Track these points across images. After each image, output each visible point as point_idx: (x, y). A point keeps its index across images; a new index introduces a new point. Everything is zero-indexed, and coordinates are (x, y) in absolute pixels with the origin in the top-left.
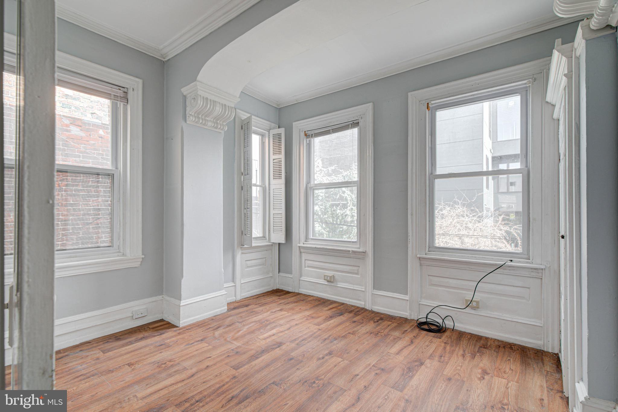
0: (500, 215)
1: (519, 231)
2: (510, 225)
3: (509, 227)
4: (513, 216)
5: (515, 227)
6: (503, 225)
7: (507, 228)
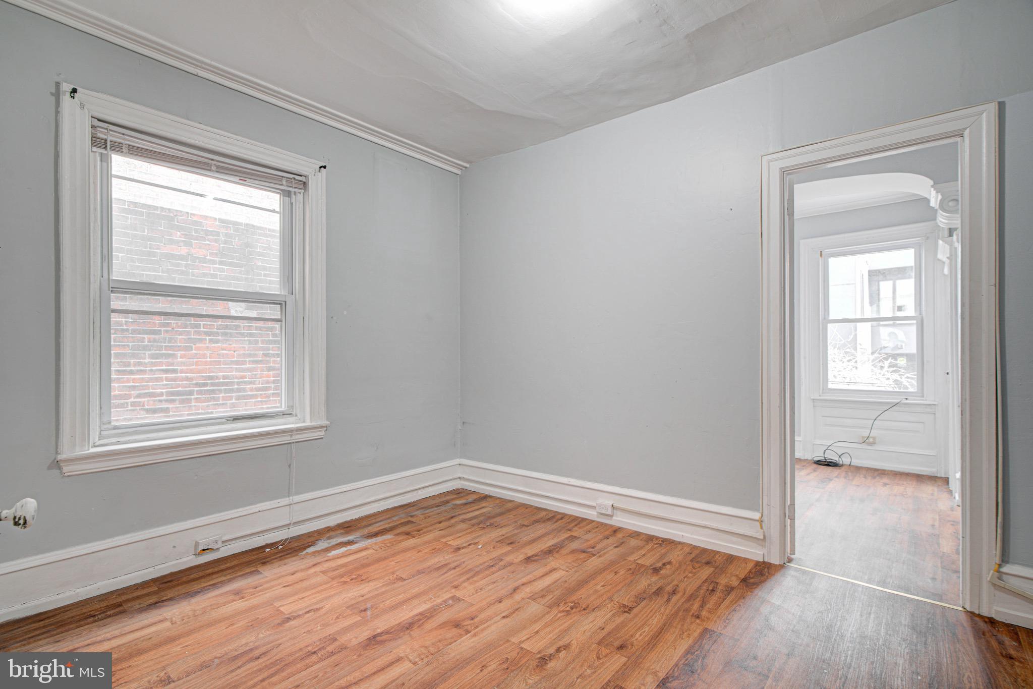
0: (886, 359)
1: (913, 381)
2: (900, 373)
3: (900, 375)
4: (903, 360)
5: (909, 375)
6: (891, 372)
7: (896, 376)
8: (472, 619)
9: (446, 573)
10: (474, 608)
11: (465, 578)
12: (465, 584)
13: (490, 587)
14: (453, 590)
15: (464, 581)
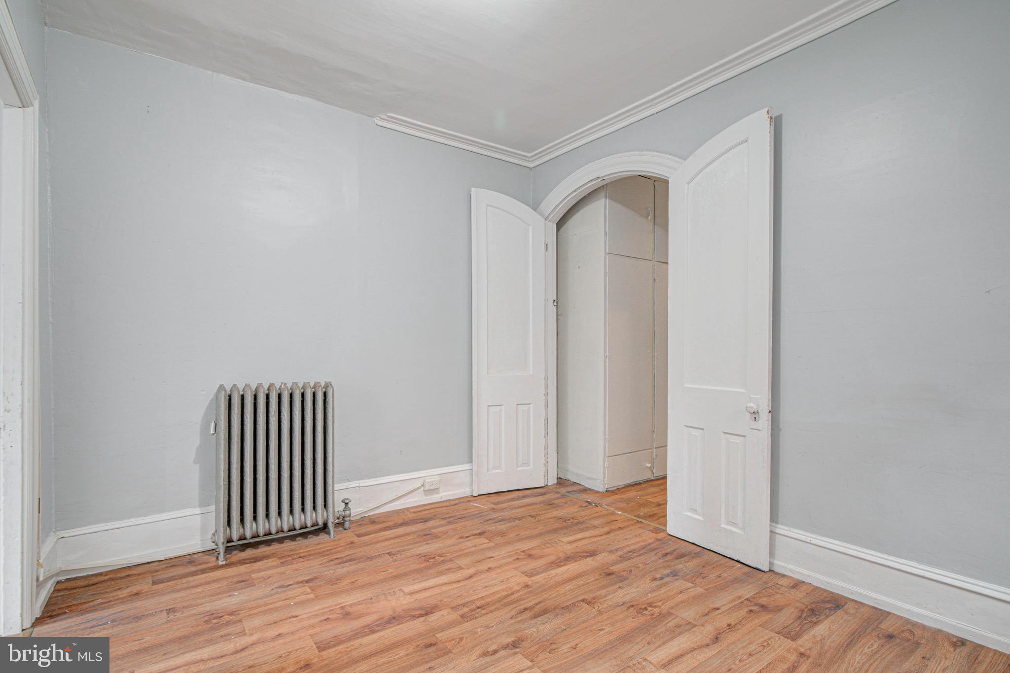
8: (517, 559)
9: (537, 604)
10: (514, 566)
11: (516, 596)
12: (517, 588)
13: (493, 582)
14: (530, 583)
15: (517, 591)
